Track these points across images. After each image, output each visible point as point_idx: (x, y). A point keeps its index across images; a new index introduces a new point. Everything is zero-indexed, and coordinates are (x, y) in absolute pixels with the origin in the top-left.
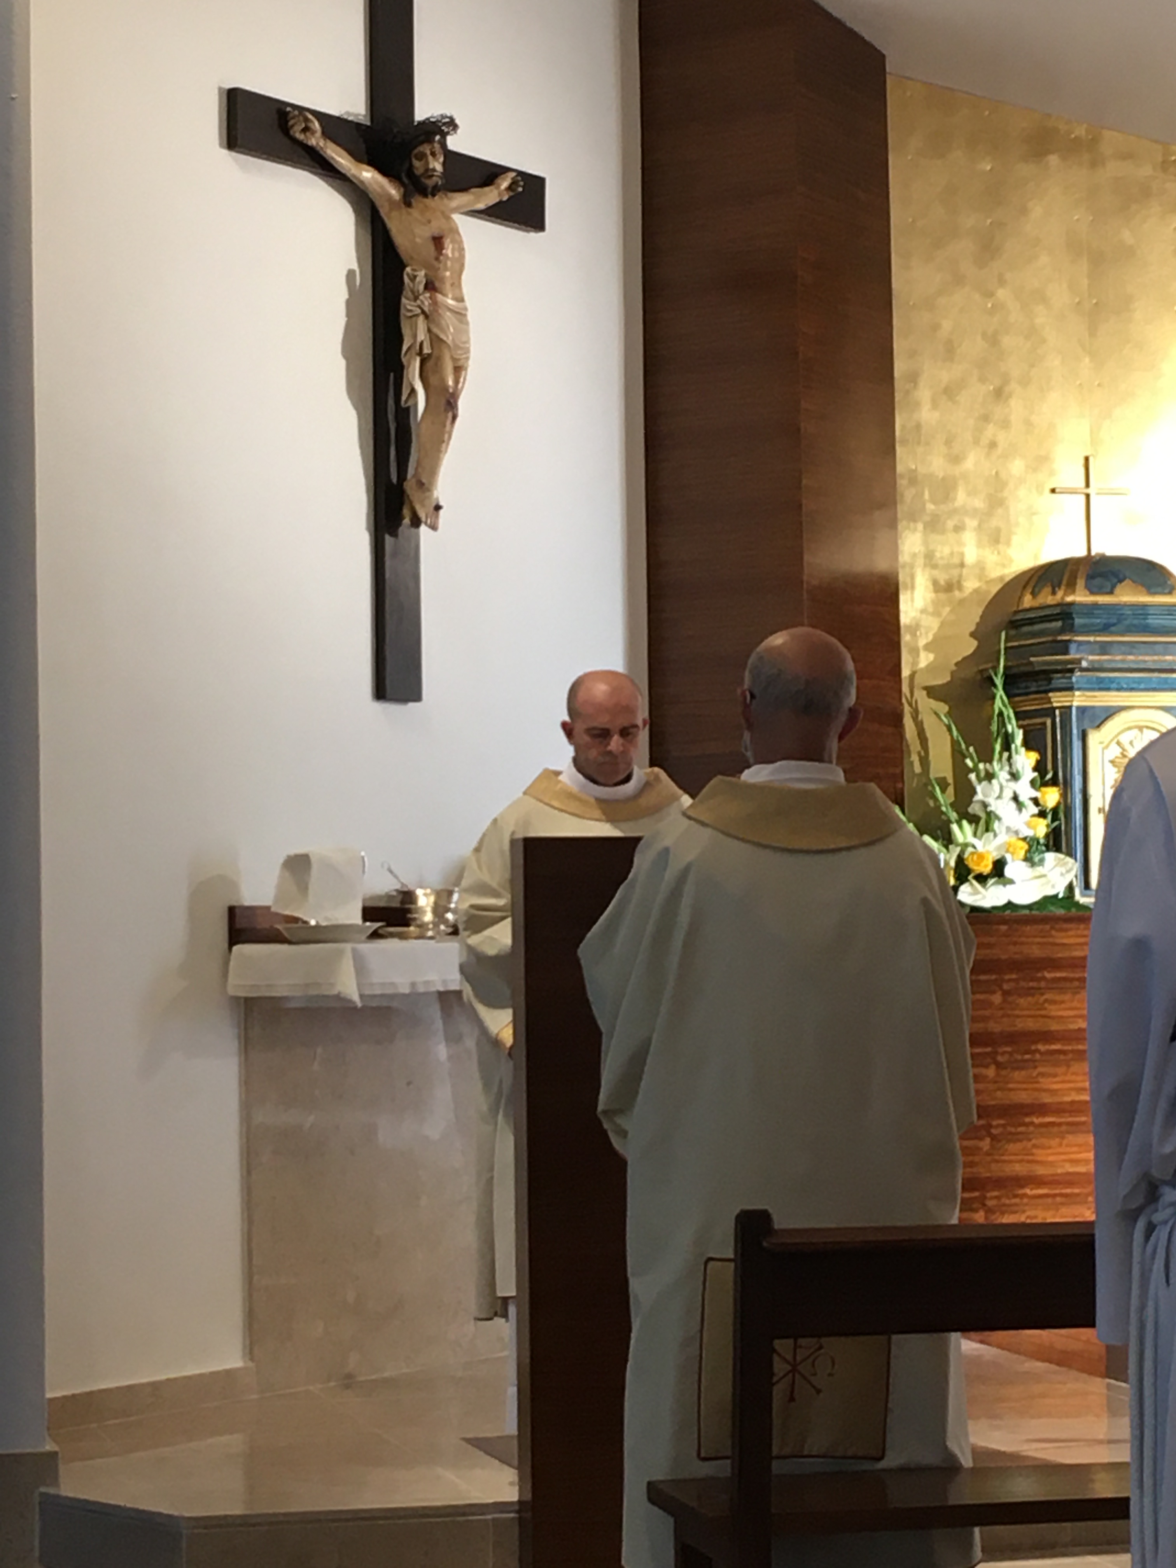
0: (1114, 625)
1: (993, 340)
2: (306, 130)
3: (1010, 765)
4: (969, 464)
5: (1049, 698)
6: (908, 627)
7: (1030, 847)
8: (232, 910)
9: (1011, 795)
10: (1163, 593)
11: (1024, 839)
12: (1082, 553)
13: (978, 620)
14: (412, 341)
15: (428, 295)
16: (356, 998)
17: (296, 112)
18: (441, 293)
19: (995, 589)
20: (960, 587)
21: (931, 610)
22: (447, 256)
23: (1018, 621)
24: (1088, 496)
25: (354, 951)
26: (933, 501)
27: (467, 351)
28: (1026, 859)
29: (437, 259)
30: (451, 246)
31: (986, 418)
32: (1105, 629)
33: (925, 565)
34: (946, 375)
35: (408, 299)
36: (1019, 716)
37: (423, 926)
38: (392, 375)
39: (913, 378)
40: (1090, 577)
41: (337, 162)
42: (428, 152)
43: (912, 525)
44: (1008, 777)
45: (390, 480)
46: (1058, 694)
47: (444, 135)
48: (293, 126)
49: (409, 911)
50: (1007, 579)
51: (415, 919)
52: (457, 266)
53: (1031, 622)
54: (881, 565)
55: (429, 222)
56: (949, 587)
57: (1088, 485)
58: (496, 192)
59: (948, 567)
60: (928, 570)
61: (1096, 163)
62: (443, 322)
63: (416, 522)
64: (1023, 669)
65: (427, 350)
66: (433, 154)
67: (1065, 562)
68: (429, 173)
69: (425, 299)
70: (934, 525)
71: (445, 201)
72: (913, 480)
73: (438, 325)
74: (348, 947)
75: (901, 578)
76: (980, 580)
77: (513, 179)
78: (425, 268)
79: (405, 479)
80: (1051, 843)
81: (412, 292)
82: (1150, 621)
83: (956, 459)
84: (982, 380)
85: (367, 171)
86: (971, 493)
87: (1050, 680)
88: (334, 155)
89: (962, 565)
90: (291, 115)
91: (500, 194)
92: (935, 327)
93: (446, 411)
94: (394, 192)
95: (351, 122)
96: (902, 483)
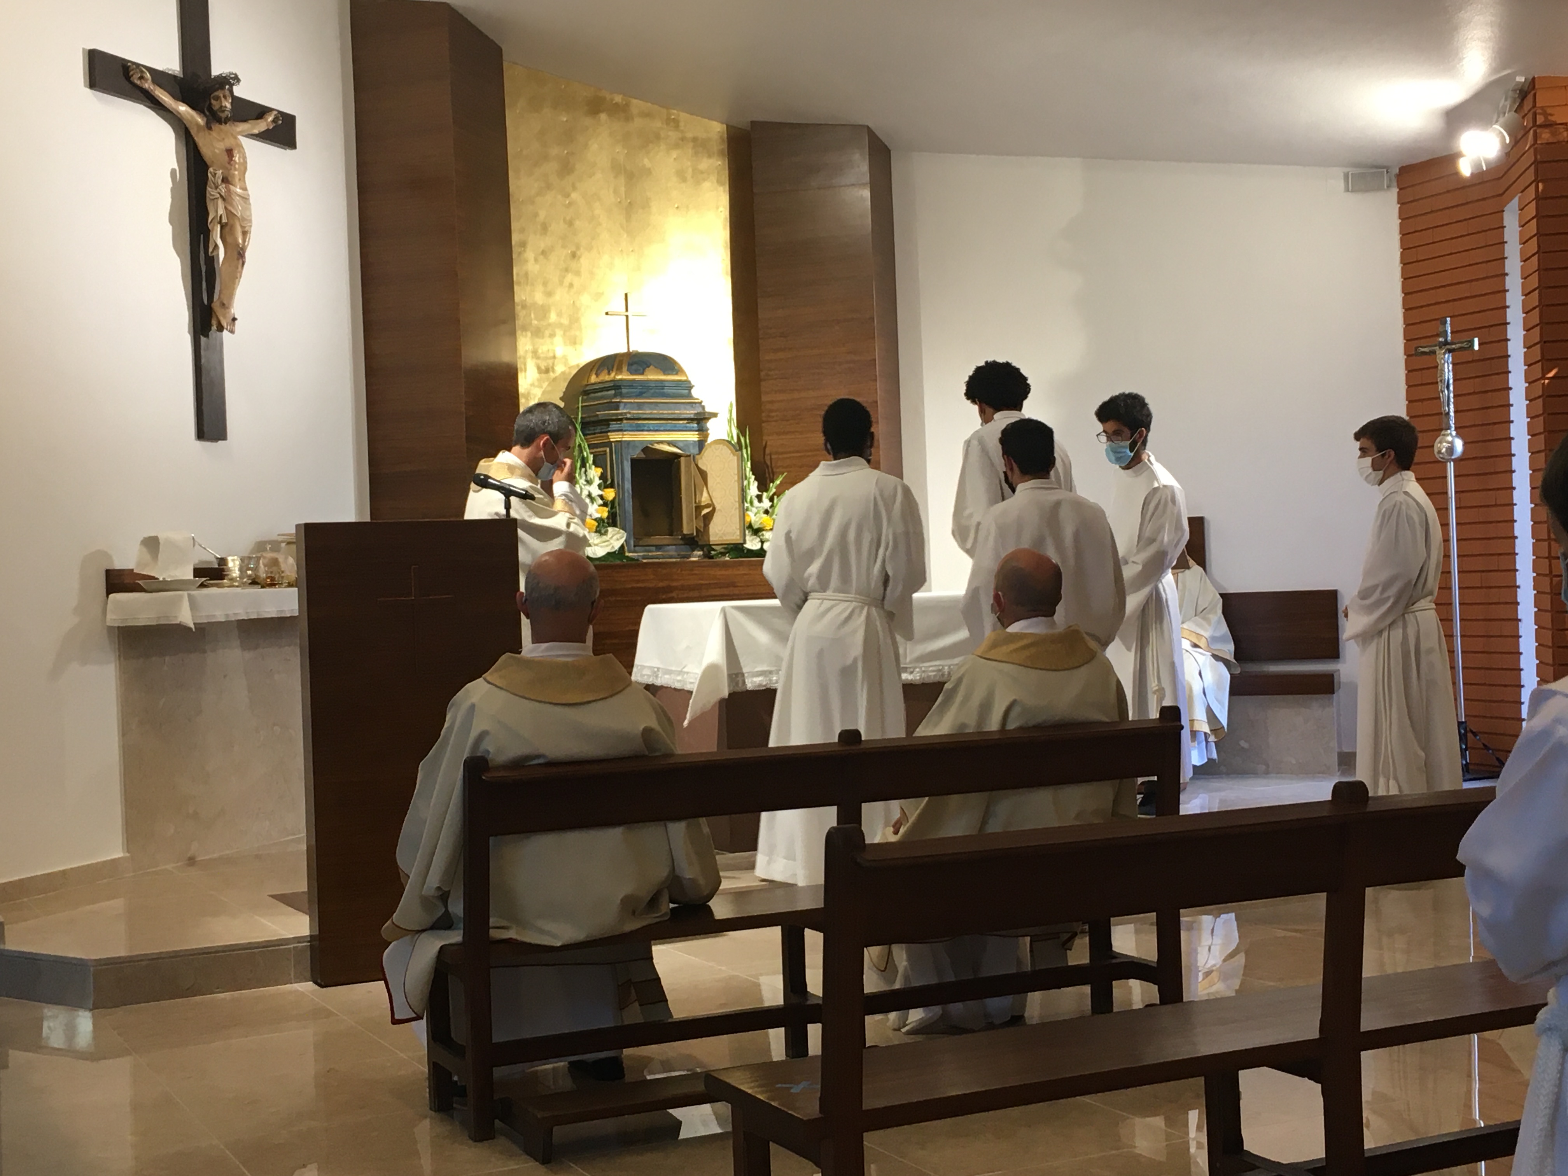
0: (644, 393)
1: (570, 223)
2: (141, 78)
3: (586, 476)
4: (557, 297)
5: (608, 436)
6: (524, 395)
7: (599, 524)
8: (108, 573)
9: (587, 493)
10: (672, 374)
11: (596, 520)
12: (625, 351)
13: (564, 390)
14: (215, 214)
15: (224, 185)
16: (192, 626)
17: (134, 66)
18: (232, 184)
19: (574, 372)
20: (553, 371)
21: (536, 384)
22: (236, 163)
23: (588, 390)
24: (627, 316)
25: (189, 595)
26: (536, 319)
27: (250, 221)
28: (596, 532)
29: (229, 163)
30: (238, 156)
31: (567, 270)
32: (640, 395)
33: (533, 358)
34: (543, 243)
35: (211, 188)
36: (590, 446)
37: (232, 579)
38: (202, 236)
39: (523, 244)
40: (630, 365)
41: (162, 99)
42: (222, 95)
43: (524, 333)
44: (585, 483)
45: (203, 302)
46: (613, 433)
47: (231, 85)
48: (132, 75)
49: (223, 570)
50: (581, 366)
51: (227, 575)
52: (242, 168)
53: (596, 391)
54: (505, 357)
55: (223, 139)
56: (547, 371)
57: (627, 310)
58: (265, 123)
59: (546, 358)
60: (534, 360)
61: (628, 118)
62: (234, 203)
63: (221, 328)
64: (592, 419)
65: (224, 220)
66: (225, 97)
67: (615, 356)
68: (222, 109)
69: (223, 189)
70: (538, 333)
71: (233, 127)
72: (524, 307)
73: (232, 205)
74: (185, 593)
75: (519, 366)
76: (565, 366)
77: (275, 115)
78: (221, 168)
79: (212, 301)
80: (611, 521)
81: (214, 184)
82: (665, 391)
83: (549, 294)
84: (564, 247)
85: (182, 106)
86: (559, 314)
87: (609, 425)
88: (161, 96)
89: (554, 357)
90: (131, 68)
91: (267, 125)
92: (536, 215)
93: (238, 259)
94: (200, 120)
95: (170, 75)
96: (518, 308)
